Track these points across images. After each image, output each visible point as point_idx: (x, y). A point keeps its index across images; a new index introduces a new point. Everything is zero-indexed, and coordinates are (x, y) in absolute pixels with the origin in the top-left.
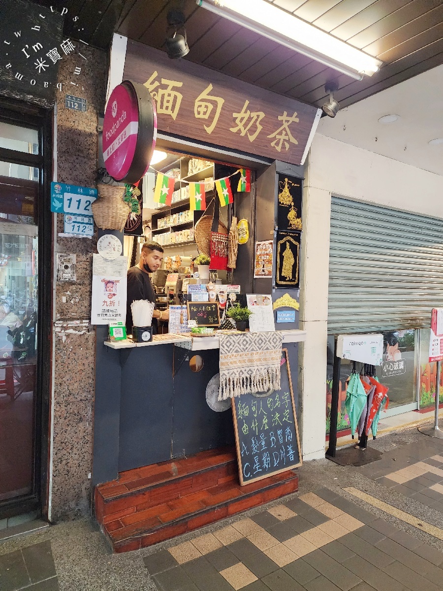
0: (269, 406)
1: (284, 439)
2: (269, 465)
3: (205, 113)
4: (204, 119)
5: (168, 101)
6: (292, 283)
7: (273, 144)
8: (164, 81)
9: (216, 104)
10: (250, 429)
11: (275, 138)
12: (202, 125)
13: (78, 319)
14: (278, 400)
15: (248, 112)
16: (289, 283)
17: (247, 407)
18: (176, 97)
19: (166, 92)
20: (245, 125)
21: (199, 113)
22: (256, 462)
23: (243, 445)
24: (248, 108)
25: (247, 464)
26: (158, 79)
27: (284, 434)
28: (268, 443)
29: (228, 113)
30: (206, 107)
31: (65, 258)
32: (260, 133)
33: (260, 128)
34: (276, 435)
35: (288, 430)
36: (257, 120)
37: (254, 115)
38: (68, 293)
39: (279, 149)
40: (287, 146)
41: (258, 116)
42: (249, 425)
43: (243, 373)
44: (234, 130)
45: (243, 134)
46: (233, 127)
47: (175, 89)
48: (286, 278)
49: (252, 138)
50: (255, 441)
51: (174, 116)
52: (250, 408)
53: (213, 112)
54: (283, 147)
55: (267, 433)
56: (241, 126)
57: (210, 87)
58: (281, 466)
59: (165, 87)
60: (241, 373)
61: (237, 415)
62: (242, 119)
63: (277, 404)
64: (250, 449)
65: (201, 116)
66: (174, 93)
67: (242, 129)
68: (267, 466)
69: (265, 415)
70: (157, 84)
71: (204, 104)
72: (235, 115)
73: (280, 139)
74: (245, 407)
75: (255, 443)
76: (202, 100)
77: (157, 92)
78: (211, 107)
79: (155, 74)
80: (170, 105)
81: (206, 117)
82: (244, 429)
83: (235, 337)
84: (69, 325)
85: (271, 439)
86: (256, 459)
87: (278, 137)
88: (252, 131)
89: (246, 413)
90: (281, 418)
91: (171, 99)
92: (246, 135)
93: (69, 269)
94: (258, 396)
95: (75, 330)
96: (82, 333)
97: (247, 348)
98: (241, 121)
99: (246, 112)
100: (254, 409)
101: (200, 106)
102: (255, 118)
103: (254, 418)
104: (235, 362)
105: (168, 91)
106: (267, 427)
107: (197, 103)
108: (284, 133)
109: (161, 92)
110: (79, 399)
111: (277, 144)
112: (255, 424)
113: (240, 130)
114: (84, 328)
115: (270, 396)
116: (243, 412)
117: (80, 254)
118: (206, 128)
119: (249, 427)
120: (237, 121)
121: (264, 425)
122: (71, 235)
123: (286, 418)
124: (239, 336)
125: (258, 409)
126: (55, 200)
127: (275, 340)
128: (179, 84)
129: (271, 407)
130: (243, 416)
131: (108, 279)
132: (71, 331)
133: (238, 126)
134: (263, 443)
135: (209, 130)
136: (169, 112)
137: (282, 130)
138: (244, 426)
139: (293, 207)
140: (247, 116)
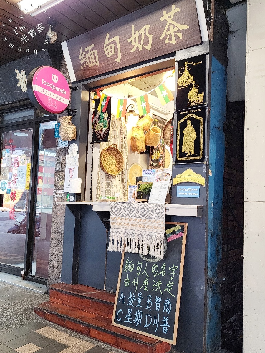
0: (153, 271)
1: (162, 308)
2: (139, 322)
3: (112, 52)
4: (112, 56)
5: (92, 58)
6: (196, 158)
7: (167, 41)
8: (86, 49)
9: (115, 42)
10: (131, 284)
11: (166, 36)
12: (113, 60)
13: (61, 189)
14: (164, 269)
15: (137, 32)
16: (191, 158)
17: (133, 265)
18: (94, 54)
19: (89, 54)
20: (139, 42)
21: (108, 54)
22: (129, 313)
23: (122, 293)
24: (135, 30)
25: (121, 310)
26: (83, 50)
27: (162, 303)
28: (144, 303)
29: (124, 42)
30: (111, 48)
31: (57, 159)
32: (153, 40)
33: (150, 37)
34: (154, 300)
35: (168, 302)
36: (145, 33)
37: (142, 31)
38: (58, 176)
39: (174, 42)
40: (180, 35)
41: (145, 30)
42: (131, 280)
43: (128, 235)
44: (133, 50)
45: (141, 49)
46: (132, 49)
47: (92, 49)
48: (187, 154)
49: (149, 48)
50: (132, 296)
51: (98, 64)
52: (136, 266)
53: (116, 48)
54: (177, 38)
55: (145, 294)
56: (136, 44)
57: (108, 35)
58: (151, 330)
59: (87, 52)
60: (126, 234)
61: (123, 268)
62: (135, 39)
63: (162, 272)
64: (126, 299)
65: (111, 55)
66: (92, 52)
67: (138, 45)
68: (138, 323)
69: (148, 278)
70: (84, 53)
71: (108, 47)
72: (129, 40)
73: (170, 34)
74: (131, 264)
75: (132, 297)
76: (107, 46)
77: (86, 57)
78: (113, 46)
79: (81, 49)
80: (93, 59)
81: (113, 53)
82: (126, 281)
83: (122, 204)
84: (58, 192)
85: (148, 301)
86: (130, 310)
87: (168, 33)
88: (146, 43)
89: (131, 270)
90: (163, 287)
91: (93, 56)
92: (143, 48)
93: (59, 164)
94: (144, 259)
95: (60, 195)
96: (62, 197)
97: (131, 214)
98: (135, 42)
99: (135, 33)
100: (138, 268)
101: (107, 49)
102: (144, 32)
103: (136, 276)
104: (121, 224)
105: (90, 52)
106: (146, 289)
107: (105, 49)
108: (171, 27)
109: (87, 55)
110: (59, 232)
111: (170, 39)
112: (136, 281)
113: (137, 48)
114: (63, 194)
115: (157, 263)
116: (129, 268)
117: (63, 156)
118: (116, 60)
119: (131, 282)
120: (133, 43)
121: (145, 286)
122: (61, 147)
123: (168, 289)
124: (124, 204)
125: (143, 270)
126: (56, 132)
127: (158, 211)
128: (93, 46)
129: (155, 273)
130: (128, 271)
131: (70, 168)
132: (58, 195)
133: (134, 46)
134: (139, 301)
135: (118, 60)
136: (95, 63)
137: (169, 27)
138: (127, 279)
139: (194, 85)
140: (137, 35)
